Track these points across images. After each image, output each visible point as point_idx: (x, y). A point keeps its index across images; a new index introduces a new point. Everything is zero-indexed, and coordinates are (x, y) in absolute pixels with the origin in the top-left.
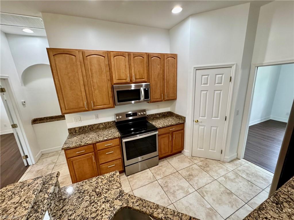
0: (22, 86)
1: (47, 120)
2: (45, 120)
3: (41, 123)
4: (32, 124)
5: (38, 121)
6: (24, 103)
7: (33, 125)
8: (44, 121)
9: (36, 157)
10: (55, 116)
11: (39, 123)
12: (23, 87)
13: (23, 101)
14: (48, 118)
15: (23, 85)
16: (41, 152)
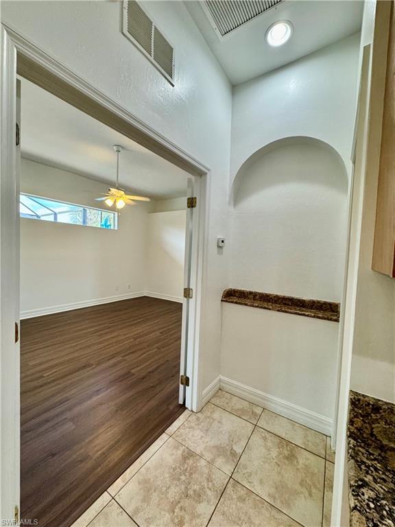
0: (229, 204)
1: (254, 300)
2: (249, 298)
3: (240, 304)
4: (222, 301)
5: (235, 296)
6: (221, 244)
7: (224, 303)
8: (248, 302)
9: (205, 392)
10: (277, 296)
11: (236, 303)
12: (231, 209)
13: (221, 237)
14: (257, 297)
15: (232, 203)
16: (220, 380)
